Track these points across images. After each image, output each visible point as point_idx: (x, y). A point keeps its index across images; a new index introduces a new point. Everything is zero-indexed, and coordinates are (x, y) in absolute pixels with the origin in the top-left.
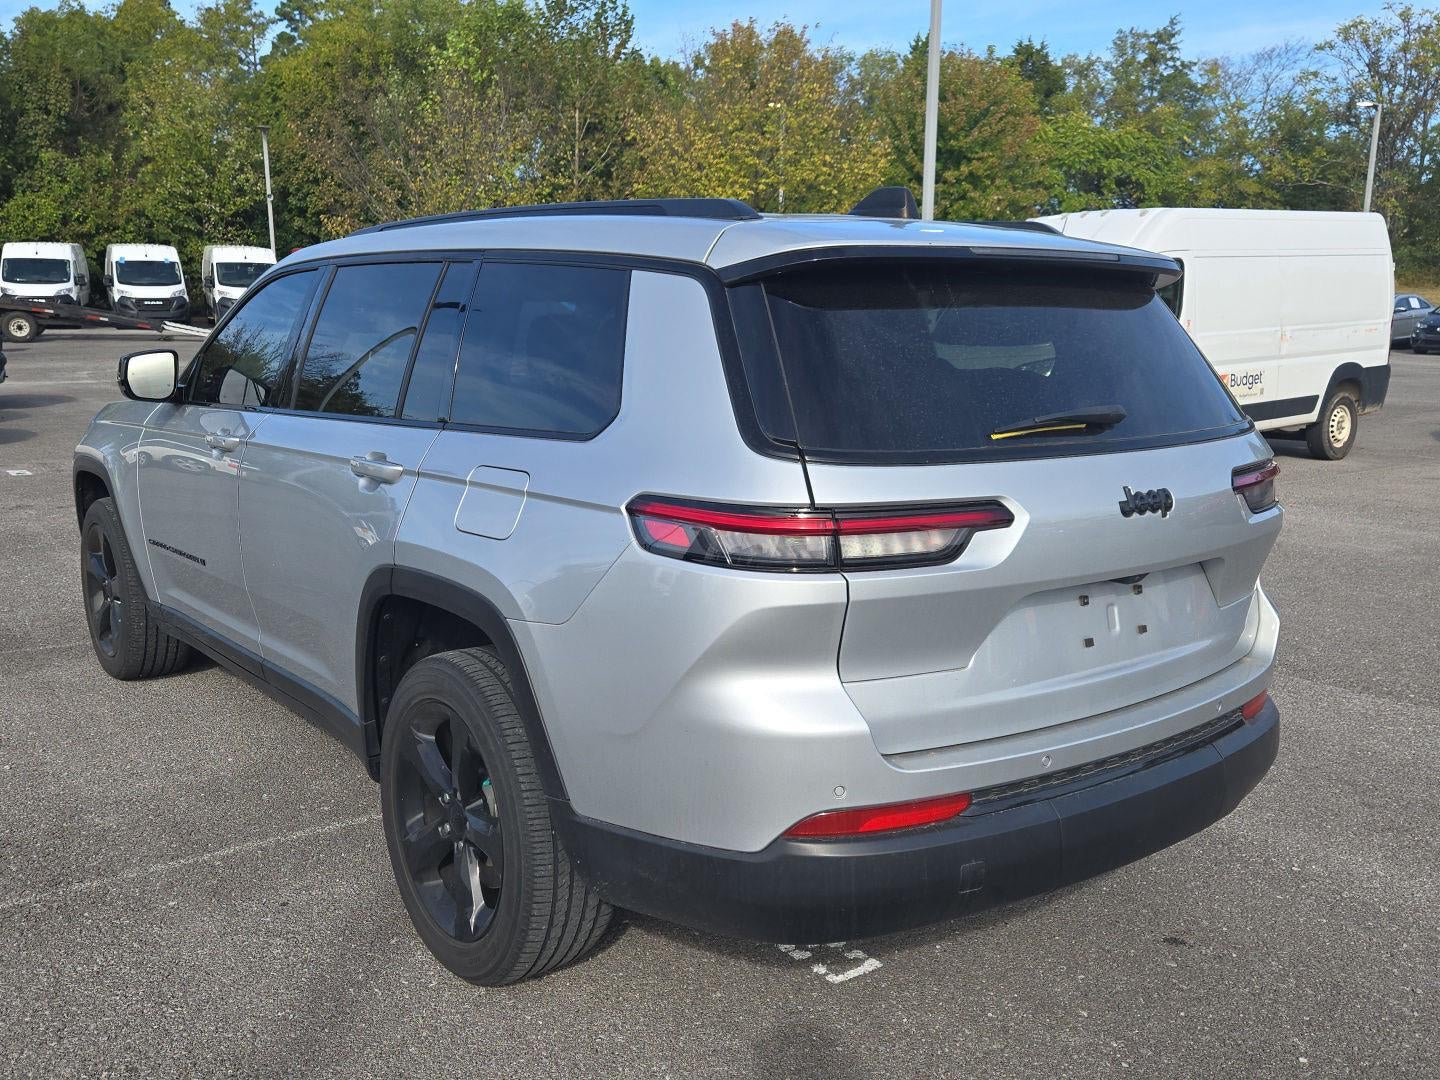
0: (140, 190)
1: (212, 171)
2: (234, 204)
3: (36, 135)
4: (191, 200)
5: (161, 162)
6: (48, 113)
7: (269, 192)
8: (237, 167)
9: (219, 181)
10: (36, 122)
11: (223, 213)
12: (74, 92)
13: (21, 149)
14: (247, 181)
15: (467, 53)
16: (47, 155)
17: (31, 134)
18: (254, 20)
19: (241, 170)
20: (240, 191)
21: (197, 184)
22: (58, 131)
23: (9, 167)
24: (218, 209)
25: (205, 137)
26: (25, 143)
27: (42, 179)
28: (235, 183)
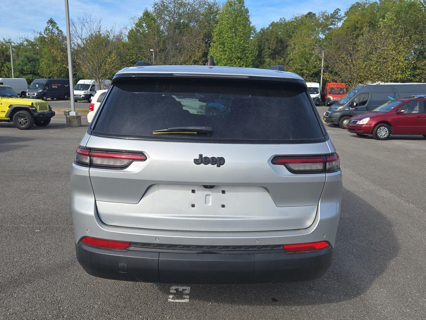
0: (289, 68)
1: (308, 62)
2: (313, 71)
3: (266, 55)
4: (301, 70)
5: (295, 60)
6: (270, 49)
7: (322, 67)
8: (315, 60)
9: (309, 65)
10: (266, 52)
11: (309, 73)
12: (277, 43)
13: (262, 59)
14: (317, 64)
15: (392, 19)
16: (267, 60)
17: (265, 55)
18: (338, 17)
19: (316, 61)
20: (315, 67)
21: (303, 66)
22: (272, 53)
23: (258, 63)
24: (308, 73)
25: (307, 52)
26: (263, 57)
27: (266, 66)
28: (313, 65)
